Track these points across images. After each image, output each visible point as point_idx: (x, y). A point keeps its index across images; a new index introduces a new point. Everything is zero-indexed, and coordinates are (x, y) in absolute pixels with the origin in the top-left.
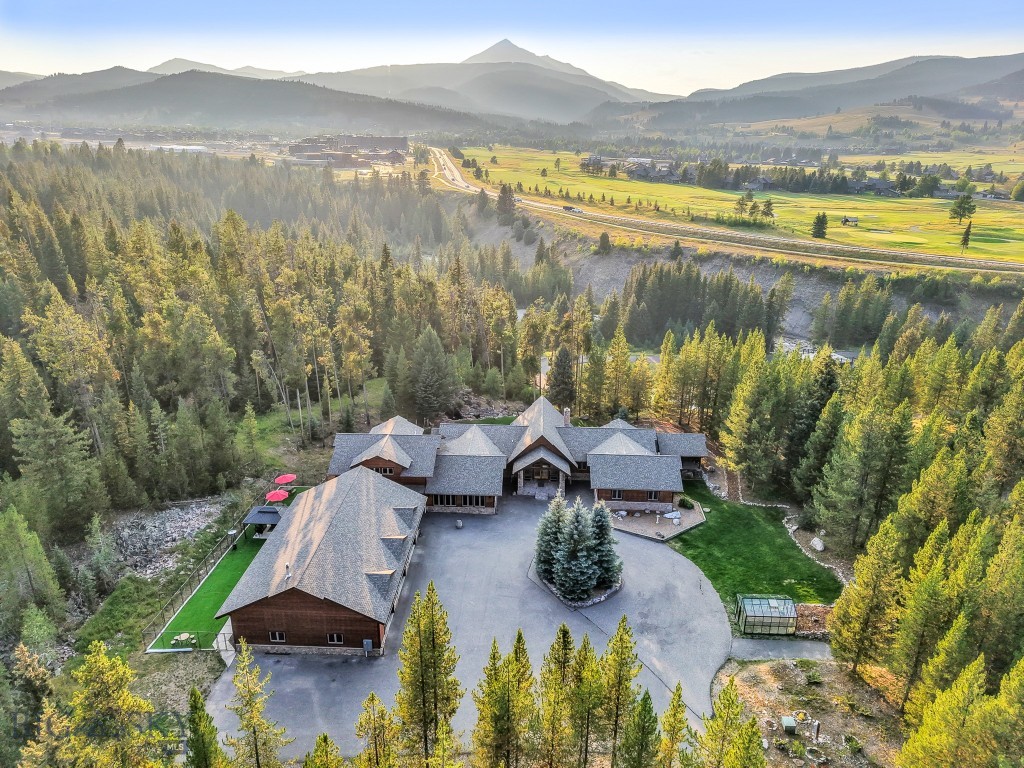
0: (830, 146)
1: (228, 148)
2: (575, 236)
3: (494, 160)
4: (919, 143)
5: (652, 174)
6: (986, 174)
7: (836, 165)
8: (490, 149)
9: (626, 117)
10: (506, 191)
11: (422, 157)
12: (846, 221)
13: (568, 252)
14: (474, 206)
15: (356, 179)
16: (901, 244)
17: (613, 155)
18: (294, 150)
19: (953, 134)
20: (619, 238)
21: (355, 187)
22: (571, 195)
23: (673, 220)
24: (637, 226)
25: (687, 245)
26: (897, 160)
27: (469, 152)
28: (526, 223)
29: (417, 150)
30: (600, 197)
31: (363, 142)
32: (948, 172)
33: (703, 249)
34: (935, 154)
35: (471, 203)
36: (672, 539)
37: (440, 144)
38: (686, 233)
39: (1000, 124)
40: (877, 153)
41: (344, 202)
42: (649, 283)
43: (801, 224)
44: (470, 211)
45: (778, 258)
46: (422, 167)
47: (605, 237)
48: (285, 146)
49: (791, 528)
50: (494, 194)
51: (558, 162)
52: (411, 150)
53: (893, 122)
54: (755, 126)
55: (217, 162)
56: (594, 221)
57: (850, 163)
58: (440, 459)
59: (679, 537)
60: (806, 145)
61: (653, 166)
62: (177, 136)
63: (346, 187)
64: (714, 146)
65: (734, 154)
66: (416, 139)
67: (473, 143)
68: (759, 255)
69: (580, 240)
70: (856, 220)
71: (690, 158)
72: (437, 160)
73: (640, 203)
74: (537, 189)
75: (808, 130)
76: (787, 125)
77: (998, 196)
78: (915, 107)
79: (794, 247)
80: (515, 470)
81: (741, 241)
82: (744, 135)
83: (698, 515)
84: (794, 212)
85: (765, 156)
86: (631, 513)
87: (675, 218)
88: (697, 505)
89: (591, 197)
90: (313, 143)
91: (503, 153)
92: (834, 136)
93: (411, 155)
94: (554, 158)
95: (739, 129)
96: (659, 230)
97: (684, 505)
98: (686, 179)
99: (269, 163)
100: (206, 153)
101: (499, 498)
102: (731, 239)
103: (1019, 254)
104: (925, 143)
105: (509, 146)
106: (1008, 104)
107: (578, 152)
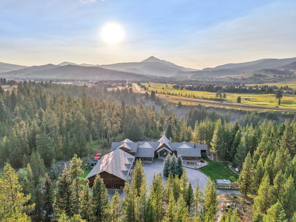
0: (242, 82)
1: (78, 83)
2: (172, 103)
3: (149, 86)
4: (267, 81)
5: (193, 89)
6: (286, 88)
7: (244, 86)
8: (148, 83)
9: (185, 75)
10: (153, 93)
11: (130, 85)
12: (246, 99)
13: (170, 107)
14: (144, 96)
15: (113, 90)
16: (262, 105)
17: (182, 84)
18: (96, 84)
19: (277, 78)
20: (184, 103)
21: (113, 92)
22: (170, 93)
23: (199, 99)
24: (189, 100)
25: (203, 105)
26: (261, 85)
27: (143, 84)
28: (158, 100)
29: (129, 83)
30: (179, 94)
31: (114, 82)
32: (276, 88)
33: (207, 106)
34: (272, 84)
35: (143, 96)
36: (198, 169)
37: (135, 82)
38: (202, 102)
39: (290, 76)
40: (256, 83)
41: (110, 95)
42: (192, 114)
43: (234, 100)
44: (143, 98)
45: (227, 108)
46: (130, 87)
47: (180, 103)
48: (93, 83)
49: (230, 167)
50: (150, 93)
51: (167, 86)
52: (127, 83)
53: (260, 75)
54: (221, 77)
55: (76, 87)
56: (177, 99)
57: (248, 86)
58: (138, 149)
59: (201, 168)
60: (235, 81)
61: (193, 87)
62: (65, 81)
63: (110, 92)
64: (210, 82)
65: (215, 84)
66: (128, 81)
67: (144, 82)
68: (222, 107)
69: (173, 104)
70: (249, 99)
71: (203, 85)
72: (134, 86)
73: (189, 95)
74: (161, 92)
75: (236, 78)
76: (230, 76)
77: (290, 93)
78: (266, 71)
79: (232, 105)
80: (157, 152)
81: (217, 104)
82: (218, 79)
83: (206, 164)
84: (232, 97)
85: (224, 84)
86: (188, 163)
87: (199, 98)
88: (205, 162)
89: (176, 94)
90: (101, 82)
91: (152, 84)
92: (243, 79)
93: (127, 85)
94: (166, 85)
95: (217, 78)
96: (195, 101)
97: (202, 161)
98: (202, 90)
99: (89, 87)
100: (73, 85)
101: (153, 158)
102: (215, 103)
103: (295, 107)
104: (269, 81)
105: (153, 83)
106: (292, 71)
107: (172, 84)
